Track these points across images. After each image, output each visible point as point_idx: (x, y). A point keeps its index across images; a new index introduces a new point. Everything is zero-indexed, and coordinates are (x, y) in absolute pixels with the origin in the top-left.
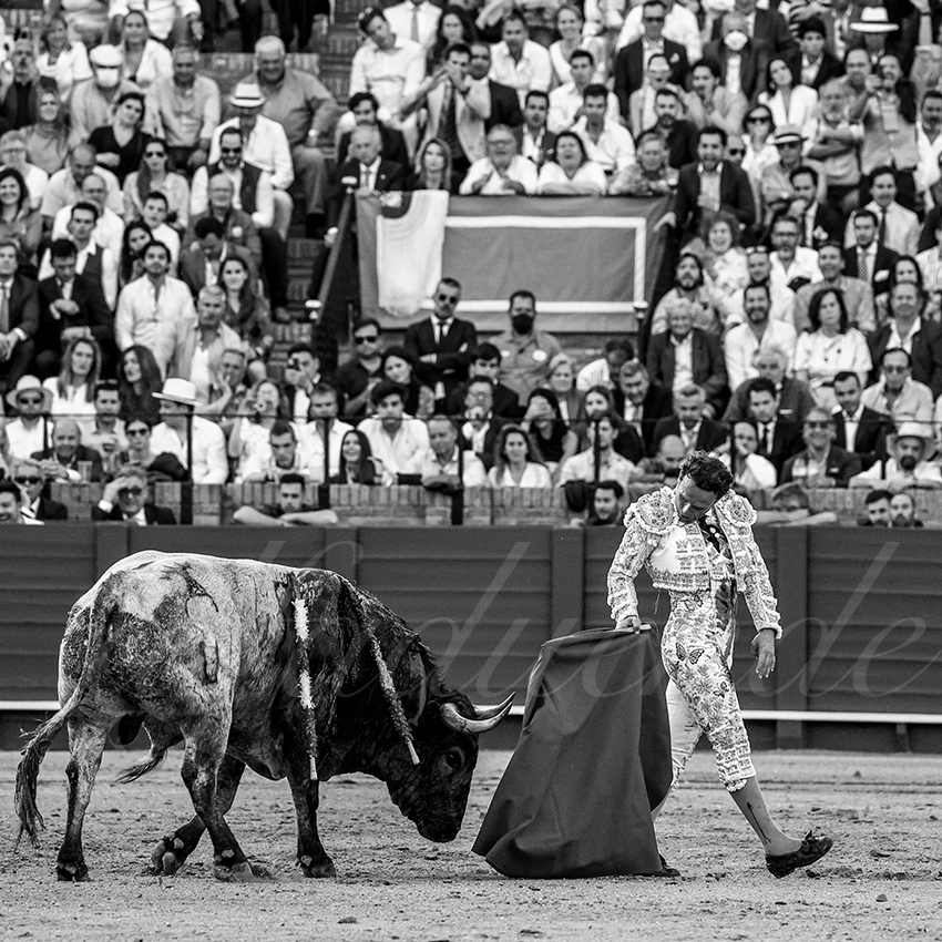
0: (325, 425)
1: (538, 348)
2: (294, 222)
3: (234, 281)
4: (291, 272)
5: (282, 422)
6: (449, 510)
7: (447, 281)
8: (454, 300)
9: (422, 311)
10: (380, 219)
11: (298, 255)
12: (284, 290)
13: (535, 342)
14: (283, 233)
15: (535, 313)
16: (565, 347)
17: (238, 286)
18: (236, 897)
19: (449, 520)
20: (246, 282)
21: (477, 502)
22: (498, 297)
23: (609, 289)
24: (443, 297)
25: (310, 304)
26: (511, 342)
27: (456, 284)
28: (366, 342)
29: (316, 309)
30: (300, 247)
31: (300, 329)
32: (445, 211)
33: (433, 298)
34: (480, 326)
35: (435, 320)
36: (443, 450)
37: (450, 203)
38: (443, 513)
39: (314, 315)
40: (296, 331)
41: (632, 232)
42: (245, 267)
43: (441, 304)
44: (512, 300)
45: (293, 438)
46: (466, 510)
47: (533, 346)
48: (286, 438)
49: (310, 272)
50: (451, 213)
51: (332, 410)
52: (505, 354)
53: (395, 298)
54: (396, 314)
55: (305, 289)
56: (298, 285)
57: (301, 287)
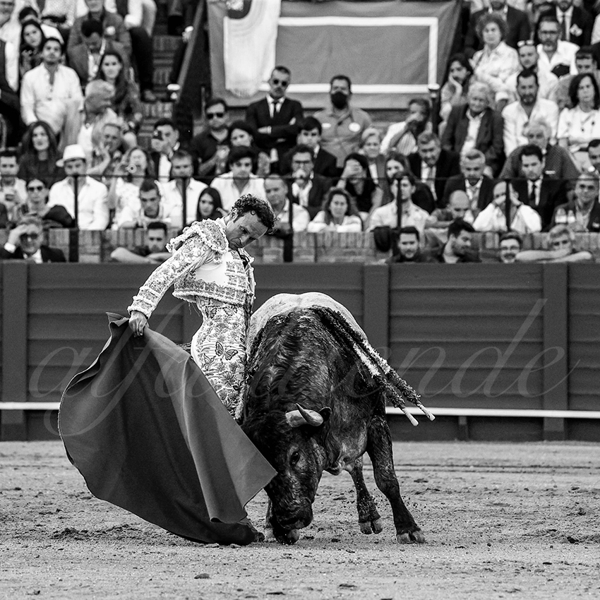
0: (183, 183)
1: (353, 121)
2: (157, 22)
3: (111, 72)
4: (156, 62)
5: (149, 180)
6: (281, 250)
7: (279, 68)
8: (285, 84)
9: (260, 92)
10: (226, 20)
11: (162, 48)
12: (151, 76)
13: (350, 116)
14: (149, 31)
15: (351, 93)
16: (374, 120)
17: (114, 75)
18: (113, 558)
19: (281, 259)
20: (121, 72)
21: (304, 244)
22: (320, 81)
23: (408, 74)
24: (276, 82)
25: (172, 87)
26: (332, 116)
27: (286, 71)
28: (215, 118)
29: (176, 92)
30: (163, 43)
31: (163, 108)
32: (278, 13)
33: (269, 82)
34: (306, 104)
35: (270, 100)
36: (277, 202)
37: (282, 6)
38: (277, 253)
39: (174, 96)
40: (160, 109)
41: (426, 30)
42: (120, 60)
43: (275, 87)
44: (331, 83)
45: (158, 193)
46: (295, 251)
47: (349, 120)
48: (152, 194)
49: (171, 62)
50: (282, 15)
51: (188, 171)
52: (325, 126)
53: (238, 82)
54: (239, 95)
55: (167, 76)
56: (161, 72)
57: (164, 75)
